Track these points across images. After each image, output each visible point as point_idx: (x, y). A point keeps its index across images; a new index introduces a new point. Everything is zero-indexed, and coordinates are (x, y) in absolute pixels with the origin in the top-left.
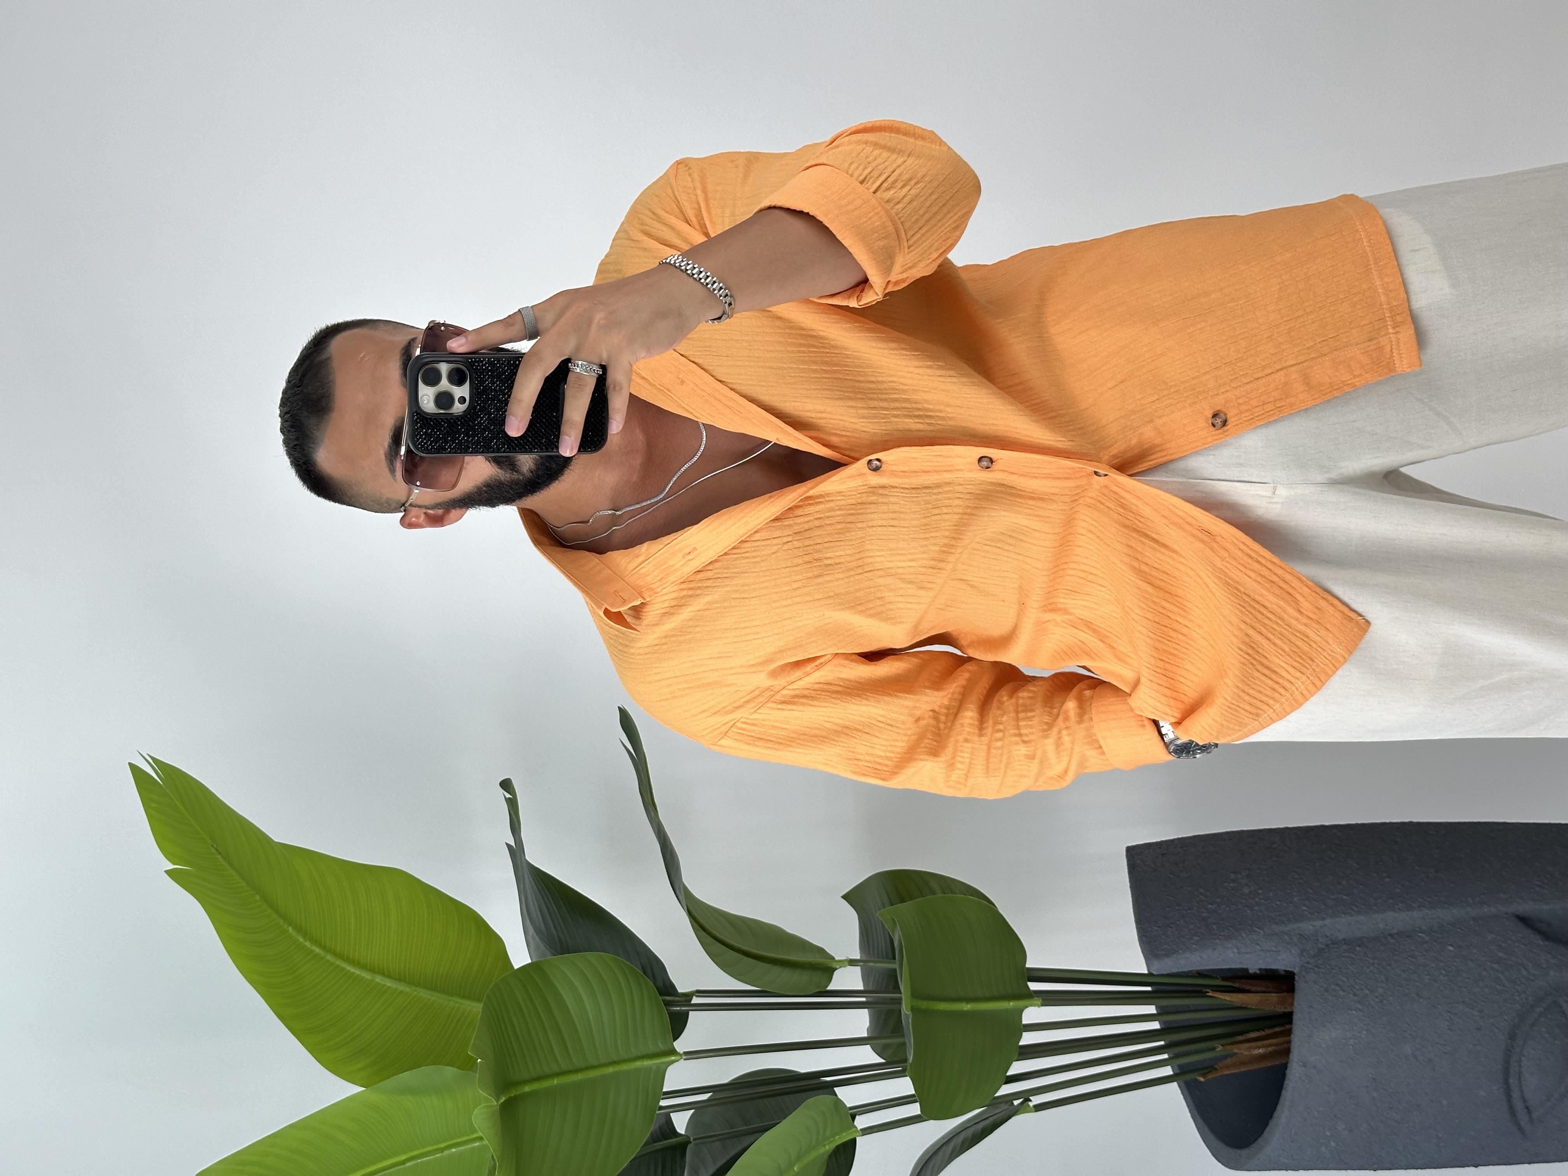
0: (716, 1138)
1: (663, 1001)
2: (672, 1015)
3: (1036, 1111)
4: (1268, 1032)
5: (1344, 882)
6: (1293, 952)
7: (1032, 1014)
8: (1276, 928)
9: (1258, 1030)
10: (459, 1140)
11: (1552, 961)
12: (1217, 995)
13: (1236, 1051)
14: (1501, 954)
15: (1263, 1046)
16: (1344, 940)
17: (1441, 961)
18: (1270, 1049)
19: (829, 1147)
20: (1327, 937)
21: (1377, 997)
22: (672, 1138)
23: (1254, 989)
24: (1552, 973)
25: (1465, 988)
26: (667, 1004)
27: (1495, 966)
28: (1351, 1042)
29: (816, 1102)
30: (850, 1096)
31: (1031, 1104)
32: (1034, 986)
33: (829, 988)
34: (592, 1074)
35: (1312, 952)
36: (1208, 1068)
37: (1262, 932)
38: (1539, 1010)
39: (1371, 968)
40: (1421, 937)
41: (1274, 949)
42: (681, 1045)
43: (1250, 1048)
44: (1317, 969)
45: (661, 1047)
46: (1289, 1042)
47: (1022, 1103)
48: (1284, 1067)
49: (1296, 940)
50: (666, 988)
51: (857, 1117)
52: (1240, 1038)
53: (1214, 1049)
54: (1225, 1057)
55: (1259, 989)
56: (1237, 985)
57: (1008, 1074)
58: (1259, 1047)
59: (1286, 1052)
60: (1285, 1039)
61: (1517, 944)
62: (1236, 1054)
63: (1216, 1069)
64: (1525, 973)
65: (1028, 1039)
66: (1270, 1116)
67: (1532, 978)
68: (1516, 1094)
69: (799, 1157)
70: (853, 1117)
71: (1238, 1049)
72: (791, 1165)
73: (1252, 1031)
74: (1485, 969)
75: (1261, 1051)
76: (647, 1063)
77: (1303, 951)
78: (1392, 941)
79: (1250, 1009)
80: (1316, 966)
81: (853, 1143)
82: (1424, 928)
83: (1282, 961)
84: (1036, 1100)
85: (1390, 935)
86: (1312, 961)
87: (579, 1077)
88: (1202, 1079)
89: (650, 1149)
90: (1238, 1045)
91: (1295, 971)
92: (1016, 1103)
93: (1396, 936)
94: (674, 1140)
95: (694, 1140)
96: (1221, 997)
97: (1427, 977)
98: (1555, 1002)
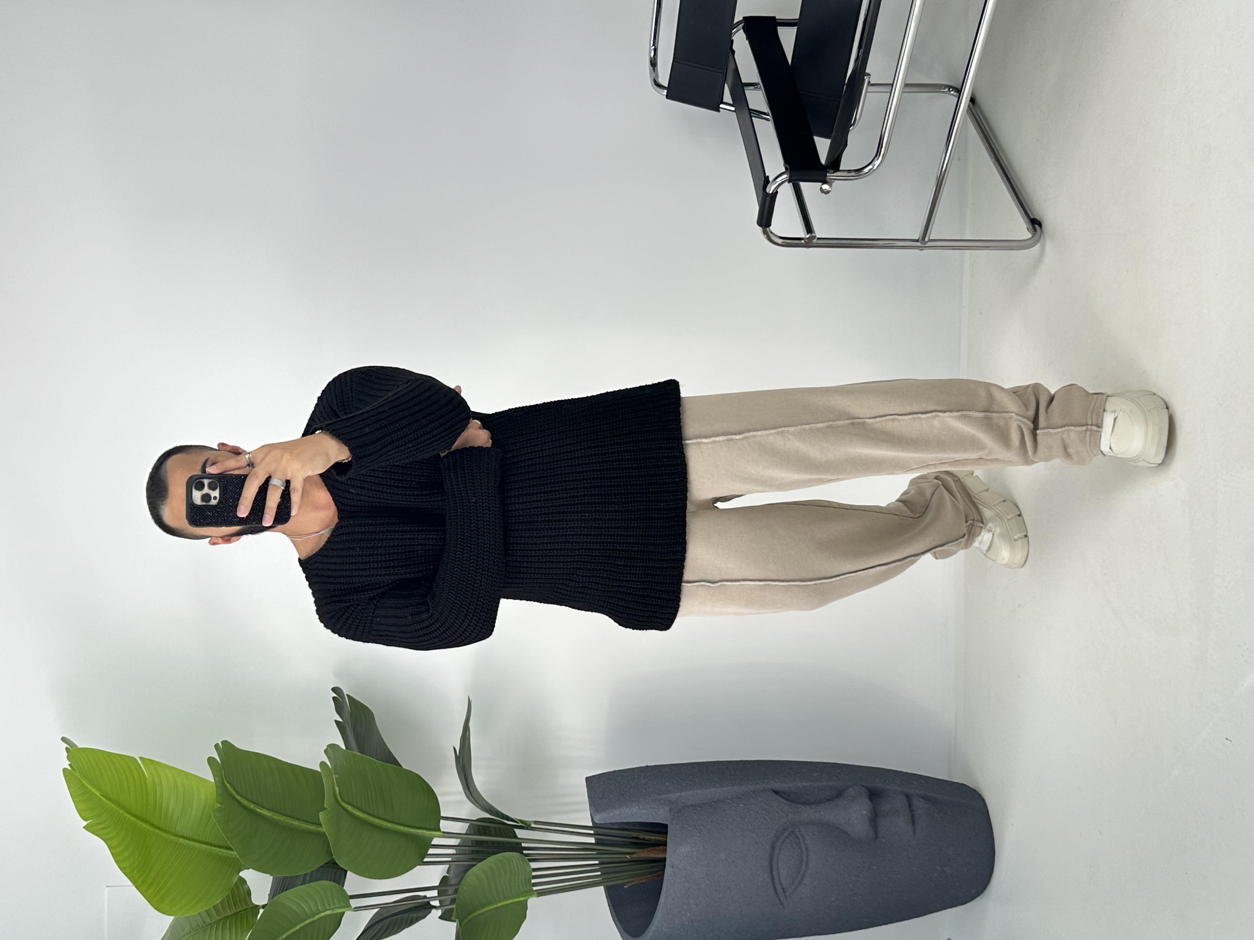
6: (666, 810)
8: (657, 797)
11: (790, 810)
14: (765, 807)
16: (691, 804)
17: (738, 812)
20: (682, 802)
21: (707, 830)
24: (790, 815)
25: (749, 823)
27: (763, 812)
28: (695, 853)
35: (675, 810)
38: (785, 835)
39: (705, 818)
40: (728, 801)
41: (657, 807)
49: (667, 803)
61: (773, 803)
64: (777, 815)
67: (780, 818)
68: (777, 881)
74: (759, 814)
77: (671, 809)
78: (715, 804)
80: (678, 821)
82: (729, 796)
83: (661, 817)
85: (713, 801)
86: (676, 815)
91: (668, 822)
93: (716, 801)
97: (731, 819)
98: (793, 832)
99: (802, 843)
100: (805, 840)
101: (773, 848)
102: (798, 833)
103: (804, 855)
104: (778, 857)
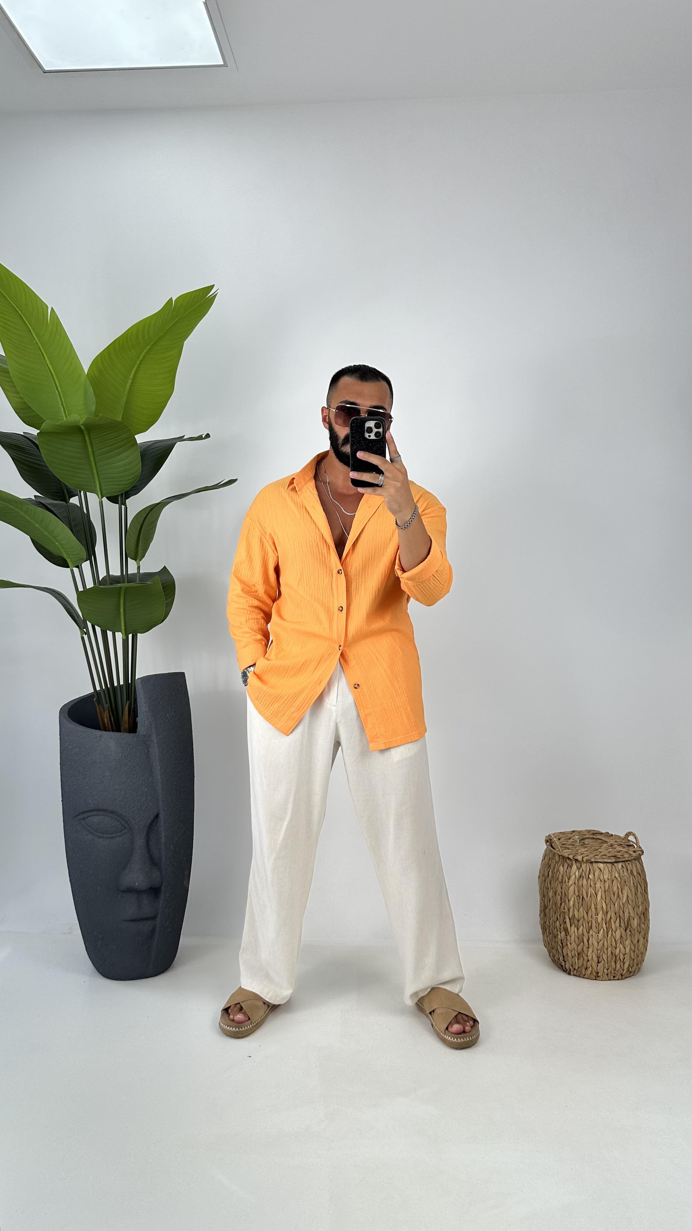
0: (68, 513)
1: (123, 493)
2: (117, 496)
3: (81, 637)
4: (113, 724)
5: (171, 751)
6: (144, 732)
7: (119, 636)
8: (153, 726)
9: (114, 720)
10: (66, 411)
11: (141, 827)
12: (128, 705)
13: (106, 712)
14: (144, 807)
15: (108, 722)
16: (149, 751)
17: (141, 786)
18: (107, 725)
19: (65, 556)
20: (150, 745)
21: (127, 763)
22: (68, 496)
23: (130, 719)
24: (137, 826)
25: (131, 795)
26: (122, 494)
27: (139, 806)
28: (110, 753)
29: (84, 553)
30: (86, 566)
31: (84, 635)
32: (130, 636)
33: (129, 558)
34: (93, 464)
35: (144, 739)
36: (99, 701)
37: (152, 720)
38: (123, 822)
39: (138, 761)
40: (150, 779)
41: (145, 725)
42: (105, 499)
43: (107, 717)
44: (138, 741)
45: (104, 492)
46: (109, 731)
47: (85, 632)
48: (100, 729)
49: (149, 733)
50: (128, 494)
51: (78, 569)
52: (111, 714)
53: (107, 704)
54: (103, 708)
55: (130, 721)
56: (131, 713)
57: (96, 626)
58: (107, 721)
59: (105, 729)
60: (111, 730)
61: (148, 813)
62: (104, 712)
63: (99, 705)
64: (137, 817)
65: (110, 634)
66: (81, 724)
67: (135, 819)
68: (89, 814)
69: (61, 544)
70: (77, 567)
71: (107, 713)
72: (57, 541)
73: (114, 719)
74: (138, 802)
75: (106, 721)
76: (98, 486)
77: (144, 736)
78: (149, 769)
79: (122, 717)
80: (139, 741)
81: (68, 567)
82: (154, 780)
83: (140, 728)
84: (86, 637)
85: (151, 768)
86: (141, 739)
87: (92, 459)
88: (94, 700)
89: (64, 487)
90: (108, 712)
91: (137, 733)
92: (85, 630)
93: (150, 770)
94: (67, 497)
95: (68, 505)
96: (127, 706)
97: (135, 781)
98: (125, 828)
99: (116, 835)
100: (119, 837)
101: (112, 812)
102: (124, 831)
103: (108, 836)
104: (107, 816)
